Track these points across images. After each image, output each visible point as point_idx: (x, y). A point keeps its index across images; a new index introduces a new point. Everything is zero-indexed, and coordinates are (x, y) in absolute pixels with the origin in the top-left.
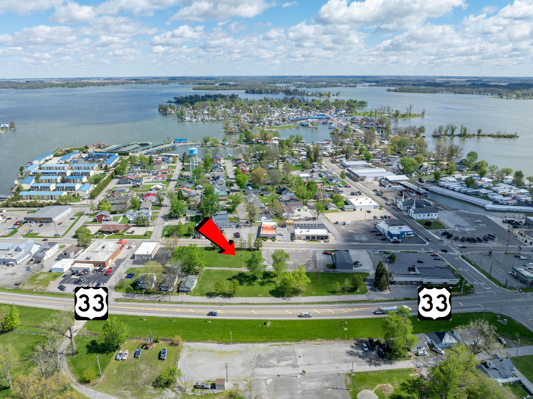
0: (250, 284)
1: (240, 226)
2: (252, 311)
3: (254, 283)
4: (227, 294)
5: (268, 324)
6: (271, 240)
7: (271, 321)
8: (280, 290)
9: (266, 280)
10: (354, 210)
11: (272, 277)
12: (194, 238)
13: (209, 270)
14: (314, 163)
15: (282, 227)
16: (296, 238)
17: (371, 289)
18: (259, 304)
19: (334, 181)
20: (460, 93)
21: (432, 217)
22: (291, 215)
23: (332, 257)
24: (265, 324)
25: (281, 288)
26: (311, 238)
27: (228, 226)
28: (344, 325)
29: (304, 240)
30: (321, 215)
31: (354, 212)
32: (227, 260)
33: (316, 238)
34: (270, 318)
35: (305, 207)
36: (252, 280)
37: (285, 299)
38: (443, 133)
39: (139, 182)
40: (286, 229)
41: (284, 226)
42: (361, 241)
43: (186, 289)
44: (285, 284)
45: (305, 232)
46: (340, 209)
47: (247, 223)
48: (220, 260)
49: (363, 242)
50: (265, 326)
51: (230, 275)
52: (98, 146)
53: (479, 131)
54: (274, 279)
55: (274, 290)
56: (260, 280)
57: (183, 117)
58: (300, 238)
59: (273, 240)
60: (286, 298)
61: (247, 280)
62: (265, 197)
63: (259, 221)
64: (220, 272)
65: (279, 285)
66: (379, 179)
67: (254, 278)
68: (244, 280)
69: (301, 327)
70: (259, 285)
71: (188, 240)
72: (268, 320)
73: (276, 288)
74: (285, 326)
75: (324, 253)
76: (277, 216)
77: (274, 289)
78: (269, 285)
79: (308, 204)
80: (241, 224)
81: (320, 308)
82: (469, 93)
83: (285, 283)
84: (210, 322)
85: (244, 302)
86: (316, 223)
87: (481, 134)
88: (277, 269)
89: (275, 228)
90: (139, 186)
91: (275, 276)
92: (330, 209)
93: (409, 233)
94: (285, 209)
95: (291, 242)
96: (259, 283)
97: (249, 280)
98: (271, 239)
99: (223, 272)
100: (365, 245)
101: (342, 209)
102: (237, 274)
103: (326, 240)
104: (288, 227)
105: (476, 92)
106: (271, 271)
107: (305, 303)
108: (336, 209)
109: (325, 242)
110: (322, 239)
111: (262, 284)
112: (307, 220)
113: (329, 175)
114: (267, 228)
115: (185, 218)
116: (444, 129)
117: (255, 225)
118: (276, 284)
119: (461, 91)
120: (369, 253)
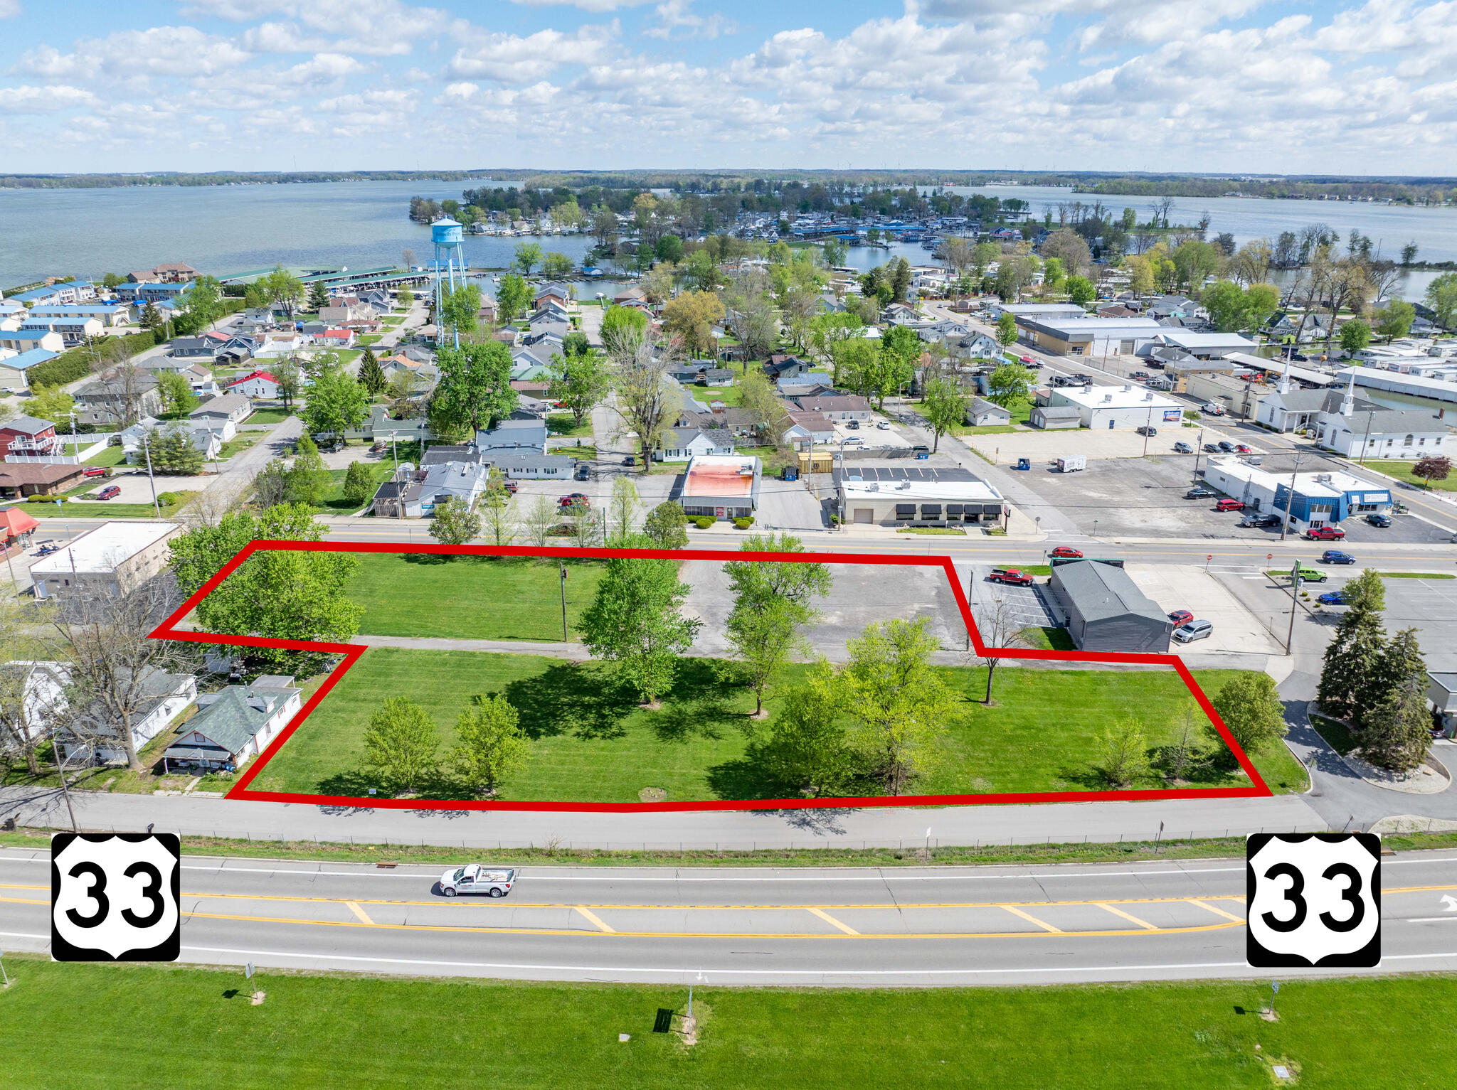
0: (602, 724)
1: (596, 473)
2: (582, 910)
3: (624, 723)
4: (454, 788)
5: (688, 1028)
6: (729, 525)
7: (709, 996)
8: (777, 766)
9: (692, 707)
10: (1084, 426)
11: (726, 688)
12: (372, 514)
13: (389, 652)
14: (893, 306)
15: (783, 478)
16: (849, 515)
17: (1324, 763)
18: (636, 858)
19: (976, 348)
20: (1283, 197)
21: (1423, 450)
22: (818, 437)
23: (1040, 597)
24: (663, 1022)
25: (782, 749)
26: (918, 517)
27: (541, 473)
28: (1262, 1038)
29: (885, 524)
30: (945, 441)
31: (1084, 431)
32: (501, 605)
33: (943, 517)
34: (701, 976)
35: (878, 418)
36: (613, 705)
37: (804, 823)
38: (1295, 255)
39: (241, 346)
40: (799, 484)
41: (789, 474)
42: (1157, 533)
43: (199, 754)
44: (809, 728)
45: (889, 491)
46: (1023, 423)
47: (629, 462)
48: (465, 604)
49: (1168, 535)
50: (659, 1041)
51: (498, 677)
52: (169, 275)
53: (1410, 252)
54: (742, 702)
55: (736, 766)
56: (657, 707)
57: (475, 224)
58: (866, 516)
59: (740, 522)
60: (812, 815)
61: (588, 707)
62: (714, 388)
63: (682, 458)
64: (445, 663)
65: (768, 737)
66: (1139, 345)
67: (628, 697)
68: (572, 705)
69: (936, 1054)
70: (649, 736)
71: (340, 520)
72: (680, 993)
73: (751, 750)
74: (814, 1046)
75: (992, 579)
76: (761, 439)
77: (741, 757)
78: (710, 734)
79: (885, 408)
80: (600, 468)
81: (1043, 892)
82: (1309, 197)
83: (802, 725)
84: (258, 998)
85: (540, 843)
86: (933, 467)
87: (1415, 260)
88: (758, 642)
89: (751, 477)
90: (236, 358)
91: (743, 683)
92: (979, 421)
93: (1370, 499)
94: (794, 419)
95: (825, 534)
96: (654, 719)
97: (601, 706)
98: (730, 518)
99: (462, 661)
100: (1183, 548)
101: (1031, 424)
102: (538, 672)
103: (993, 526)
104: (806, 477)
105: (1329, 193)
106: (724, 657)
107: (943, 856)
108: (1006, 422)
109: (988, 533)
110: (972, 519)
111: (671, 728)
112: (890, 457)
113: (952, 333)
114: (712, 477)
115: (366, 449)
116: (1299, 241)
117: (664, 472)
118: (748, 731)
119: (1286, 193)
120: (1218, 580)
